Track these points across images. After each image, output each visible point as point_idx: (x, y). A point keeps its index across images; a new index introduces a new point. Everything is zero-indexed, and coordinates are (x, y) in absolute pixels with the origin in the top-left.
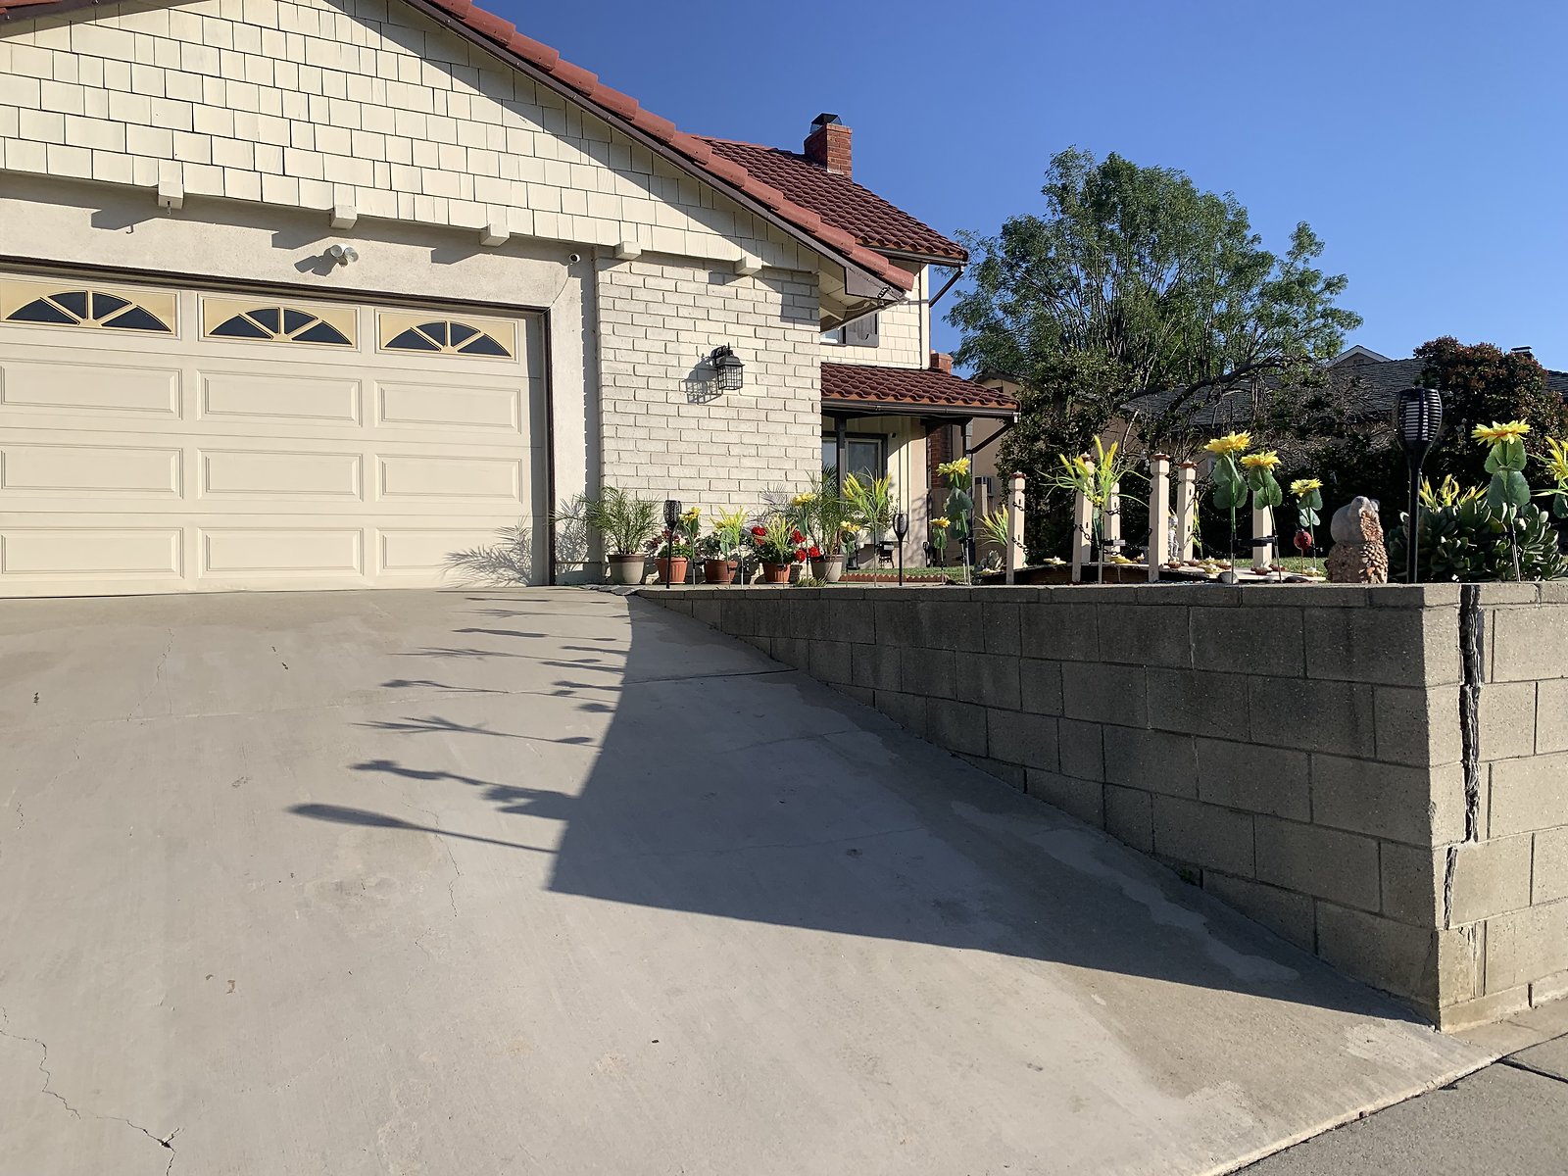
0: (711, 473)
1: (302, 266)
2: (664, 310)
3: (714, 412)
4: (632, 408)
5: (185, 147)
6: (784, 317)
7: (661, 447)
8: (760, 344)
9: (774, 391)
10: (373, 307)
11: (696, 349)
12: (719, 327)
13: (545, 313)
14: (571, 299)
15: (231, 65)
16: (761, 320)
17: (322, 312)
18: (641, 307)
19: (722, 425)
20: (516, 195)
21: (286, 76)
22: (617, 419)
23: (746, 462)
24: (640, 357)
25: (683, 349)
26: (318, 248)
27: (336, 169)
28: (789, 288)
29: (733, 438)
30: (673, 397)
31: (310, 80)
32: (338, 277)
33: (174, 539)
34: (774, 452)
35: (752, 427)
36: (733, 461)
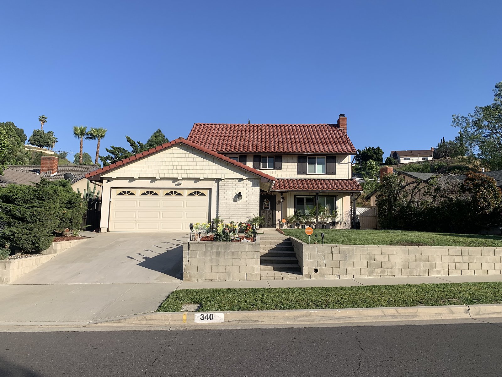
0: (237, 213)
1: (175, 185)
2: (230, 187)
3: (238, 203)
4: (224, 203)
5: (160, 171)
6: (252, 186)
7: (229, 209)
8: (248, 191)
9: (250, 199)
10: (186, 190)
11: (236, 193)
12: (240, 189)
13: (211, 188)
14: (215, 186)
15: (166, 159)
16: (248, 187)
17: (179, 191)
18: (226, 187)
19: (240, 205)
20: (205, 172)
21: (173, 159)
22: (221, 205)
23: (244, 212)
24: (226, 195)
25: (233, 193)
26: (177, 183)
27: (179, 172)
28: (253, 181)
29: (241, 207)
30: (231, 201)
31: (176, 159)
32: (180, 187)
33: (158, 224)
34: (250, 210)
35: (246, 205)
36: (241, 211)
